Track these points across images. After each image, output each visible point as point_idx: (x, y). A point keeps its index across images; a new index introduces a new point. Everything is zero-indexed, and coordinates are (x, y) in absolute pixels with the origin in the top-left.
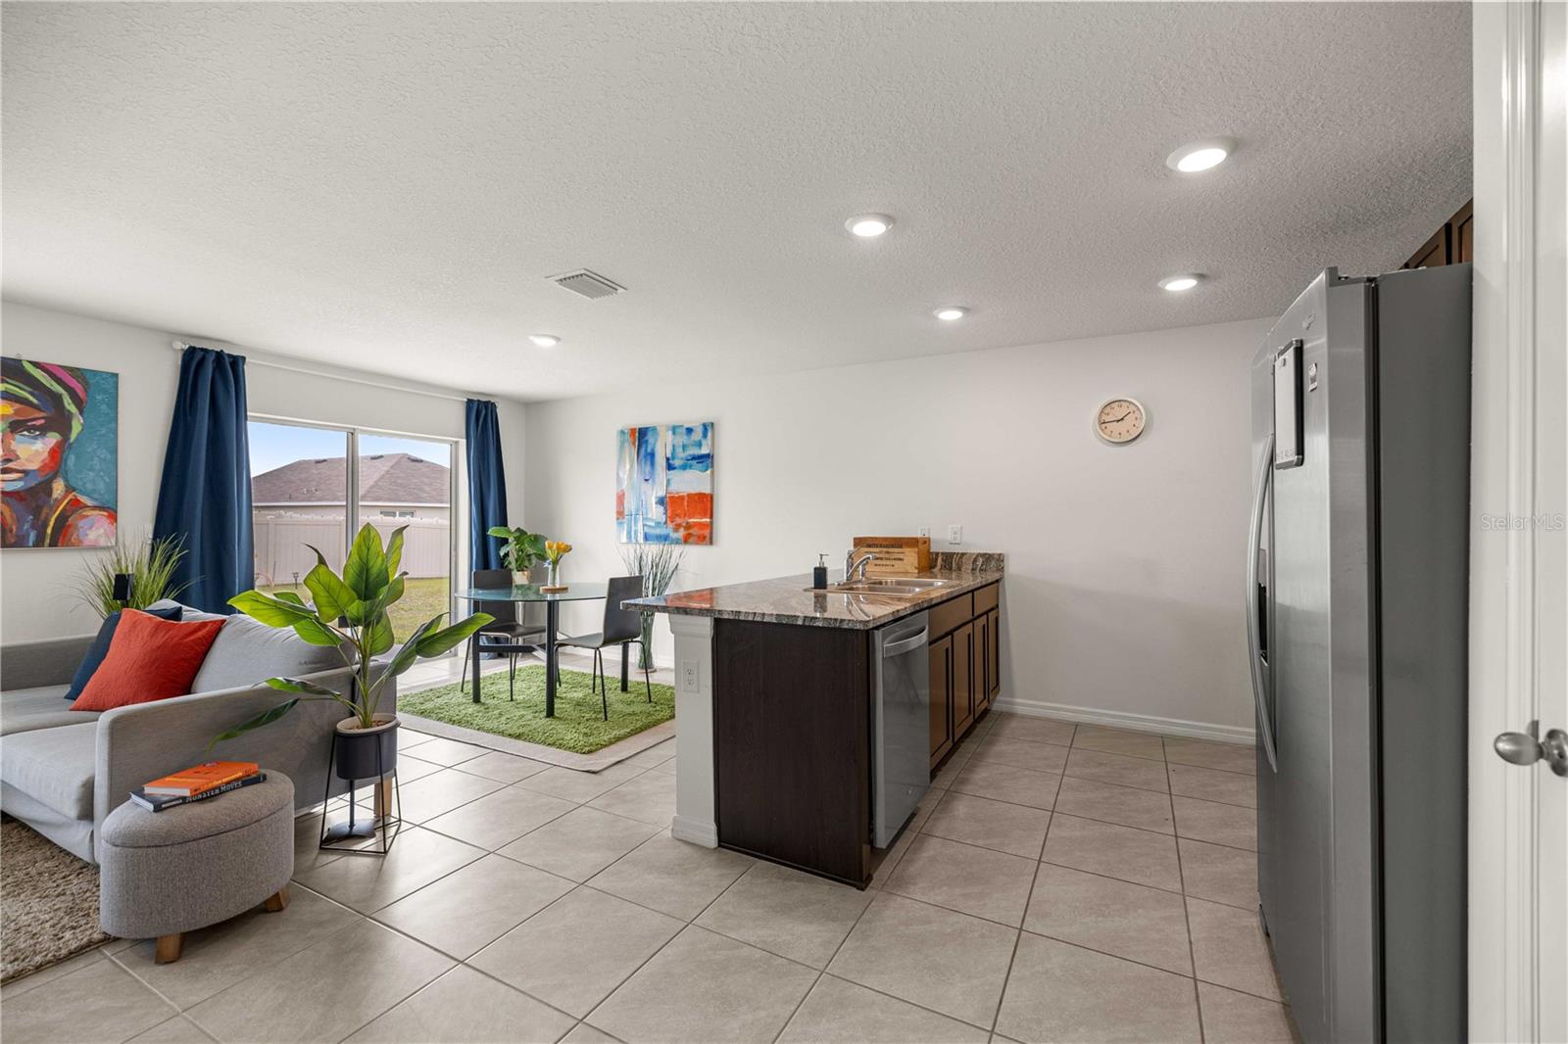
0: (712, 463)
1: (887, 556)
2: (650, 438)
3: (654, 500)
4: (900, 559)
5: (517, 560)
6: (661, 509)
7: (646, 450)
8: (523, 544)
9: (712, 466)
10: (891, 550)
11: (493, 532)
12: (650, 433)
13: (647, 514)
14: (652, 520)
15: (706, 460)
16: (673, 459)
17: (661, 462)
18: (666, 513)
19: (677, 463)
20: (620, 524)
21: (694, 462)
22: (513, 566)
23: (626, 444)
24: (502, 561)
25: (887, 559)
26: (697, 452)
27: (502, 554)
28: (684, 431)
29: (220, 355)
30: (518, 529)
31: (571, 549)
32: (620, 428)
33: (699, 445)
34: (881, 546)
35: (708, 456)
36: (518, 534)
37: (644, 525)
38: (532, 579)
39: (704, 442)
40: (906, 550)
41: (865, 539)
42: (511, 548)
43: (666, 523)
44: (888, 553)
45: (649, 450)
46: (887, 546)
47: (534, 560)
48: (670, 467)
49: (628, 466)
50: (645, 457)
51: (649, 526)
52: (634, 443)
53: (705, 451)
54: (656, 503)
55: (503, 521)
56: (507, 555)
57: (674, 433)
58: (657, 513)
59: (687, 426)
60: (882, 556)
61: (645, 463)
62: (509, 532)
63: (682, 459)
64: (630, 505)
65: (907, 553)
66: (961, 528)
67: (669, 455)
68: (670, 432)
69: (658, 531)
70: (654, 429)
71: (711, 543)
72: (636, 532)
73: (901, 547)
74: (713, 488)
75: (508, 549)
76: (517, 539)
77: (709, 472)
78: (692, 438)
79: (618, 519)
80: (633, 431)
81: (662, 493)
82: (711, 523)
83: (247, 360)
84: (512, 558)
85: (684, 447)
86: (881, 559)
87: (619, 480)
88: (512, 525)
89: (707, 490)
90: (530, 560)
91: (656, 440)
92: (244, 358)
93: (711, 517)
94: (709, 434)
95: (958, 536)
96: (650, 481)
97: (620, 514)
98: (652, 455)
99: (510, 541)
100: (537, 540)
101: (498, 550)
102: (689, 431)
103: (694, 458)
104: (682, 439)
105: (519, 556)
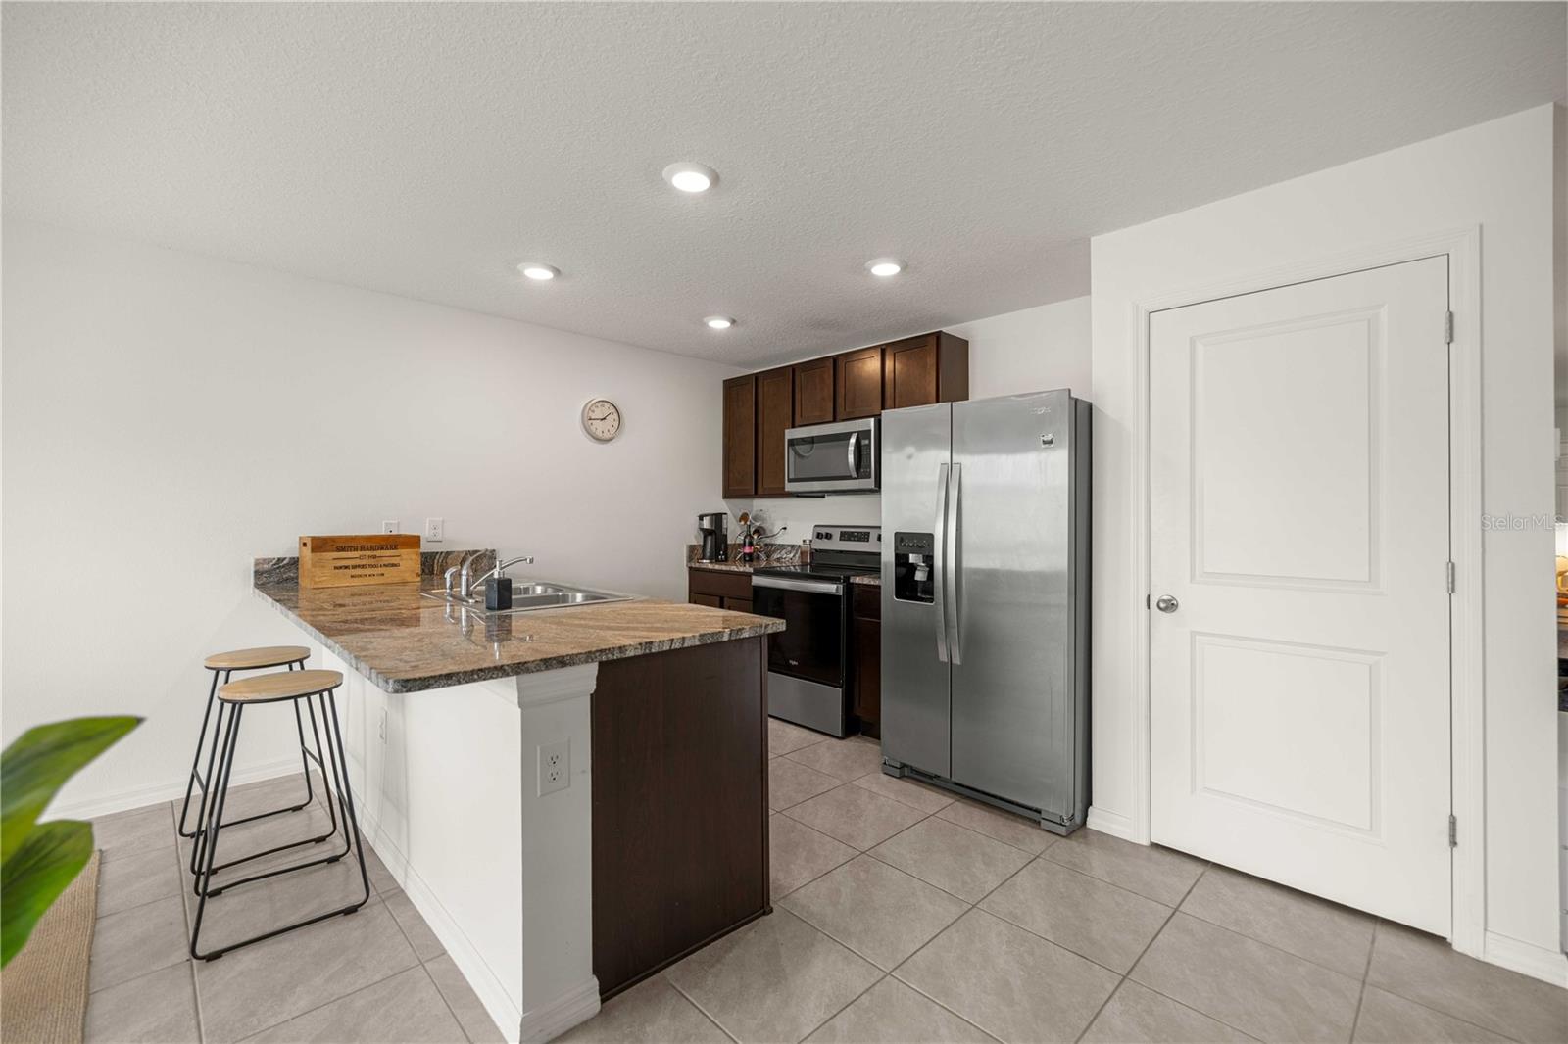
1: (372, 562)
4: (394, 565)
10: (378, 553)
25: (371, 566)
34: (362, 549)
40: (403, 552)
41: (333, 539)
44: (375, 557)
46: (372, 549)
60: (363, 562)
65: (404, 557)
66: (443, 522)
73: (396, 548)
86: (363, 566)
95: (439, 531)
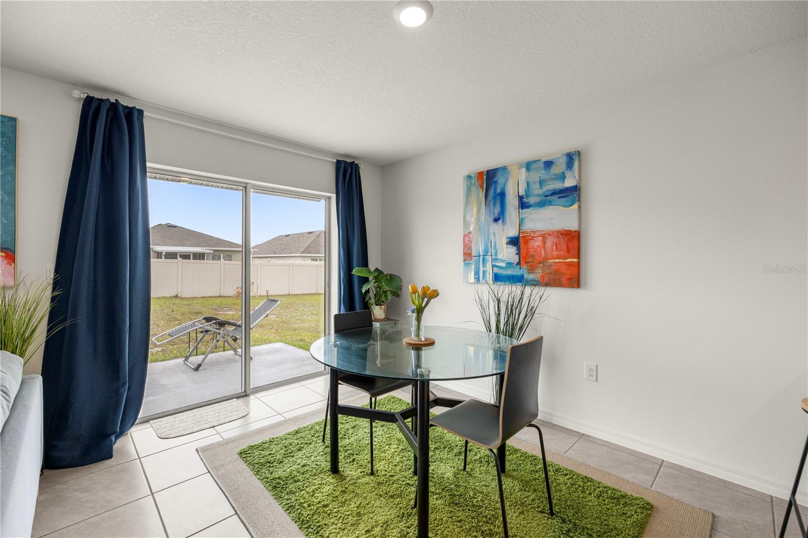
0: (579, 196)
2: (500, 179)
3: (504, 241)
5: (375, 295)
6: (513, 250)
7: (495, 191)
8: (380, 282)
9: (579, 200)
11: (357, 272)
12: (499, 174)
13: (496, 255)
14: (502, 261)
15: (572, 194)
16: (527, 196)
17: (512, 201)
18: (519, 254)
19: (532, 200)
20: (467, 265)
21: (555, 197)
22: (373, 301)
23: (474, 189)
24: (364, 296)
26: (559, 185)
27: (364, 291)
28: (541, 165)
29: (115, 106)
30: (377, 270)
31: (438, 295)
32: (466, 174)
33: (563, 177)
35: (576, 189)
36: (376, 274)
37: (493, 266)
38: (387, 312)
39: (568, 174)
42: (370, 286)
43: (519, 263)
45: (499, 191)
47: (390, 296)
48: (523, 204)
49: (475, 210)
50: (494, 198)
51: (498, 267)
52: (482, 186)
53: (569, 183)
54: (507, 244)
55: (365, 263)
56: (368, 291)
57: (528, 169)
58: (509, 254)
59: (544, 160)
61: (494, 204)
62: (369, 272)
63: (539, 195)
64: (478, 247)
67: (522, 192)
68: (524, 170)
69: (509, 272)
70: (504, 169)
71: (578, 286)
72: (484, 272)
74: (580, 224)
75: (369, 287)
76: (376, 278)
77: (576, 206)
78: (552, 171)
79: (465, 260)
80: (480, 174)
81: (513, 233)
82: (579, 264)
83: (145, 113)
84: (371, 295)
85: (542, 183)
87: (466, 224)
88: (372, 266)
89: (573, 226)
90: (386, 296)
91: (507, 180)
92: (141, 112)
93: (579, 257)
94: (576, 164)
96: (500, 221)
97: (467, 255)
98: (502, 195)
99: (370, 279)
100: (391, 278)
101: (360, 287)
102: (549, 164)
103: (554, 193)
104: (536, 176)
105: (377, 292)
